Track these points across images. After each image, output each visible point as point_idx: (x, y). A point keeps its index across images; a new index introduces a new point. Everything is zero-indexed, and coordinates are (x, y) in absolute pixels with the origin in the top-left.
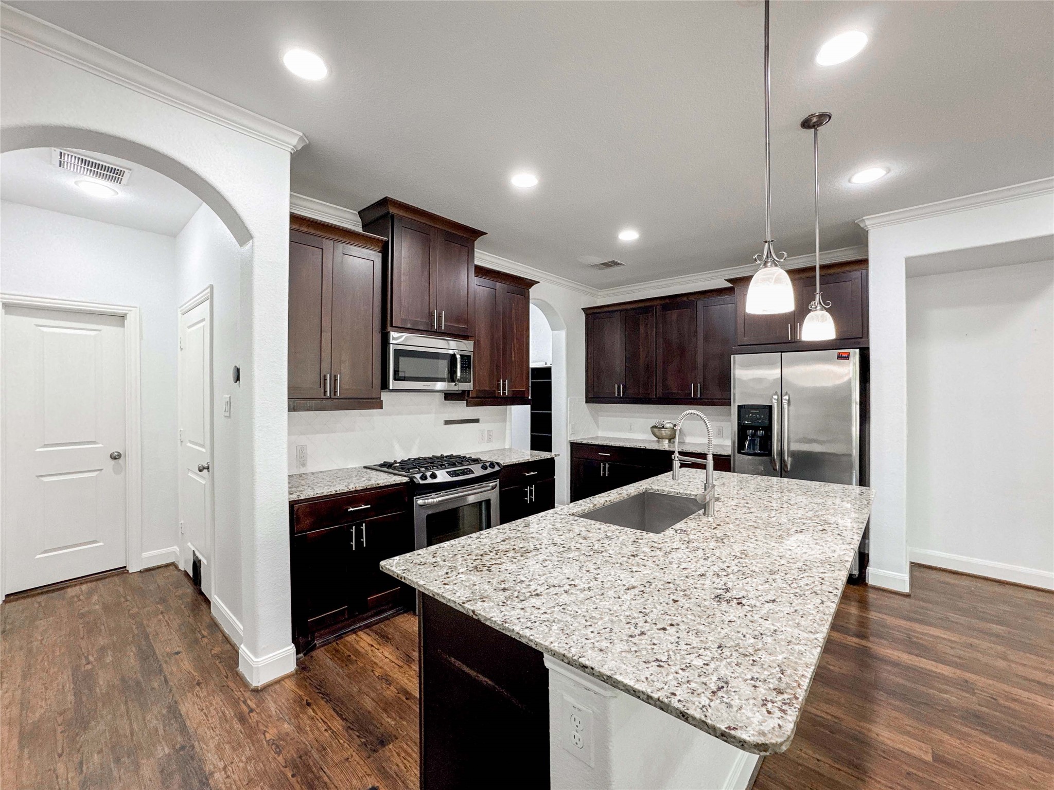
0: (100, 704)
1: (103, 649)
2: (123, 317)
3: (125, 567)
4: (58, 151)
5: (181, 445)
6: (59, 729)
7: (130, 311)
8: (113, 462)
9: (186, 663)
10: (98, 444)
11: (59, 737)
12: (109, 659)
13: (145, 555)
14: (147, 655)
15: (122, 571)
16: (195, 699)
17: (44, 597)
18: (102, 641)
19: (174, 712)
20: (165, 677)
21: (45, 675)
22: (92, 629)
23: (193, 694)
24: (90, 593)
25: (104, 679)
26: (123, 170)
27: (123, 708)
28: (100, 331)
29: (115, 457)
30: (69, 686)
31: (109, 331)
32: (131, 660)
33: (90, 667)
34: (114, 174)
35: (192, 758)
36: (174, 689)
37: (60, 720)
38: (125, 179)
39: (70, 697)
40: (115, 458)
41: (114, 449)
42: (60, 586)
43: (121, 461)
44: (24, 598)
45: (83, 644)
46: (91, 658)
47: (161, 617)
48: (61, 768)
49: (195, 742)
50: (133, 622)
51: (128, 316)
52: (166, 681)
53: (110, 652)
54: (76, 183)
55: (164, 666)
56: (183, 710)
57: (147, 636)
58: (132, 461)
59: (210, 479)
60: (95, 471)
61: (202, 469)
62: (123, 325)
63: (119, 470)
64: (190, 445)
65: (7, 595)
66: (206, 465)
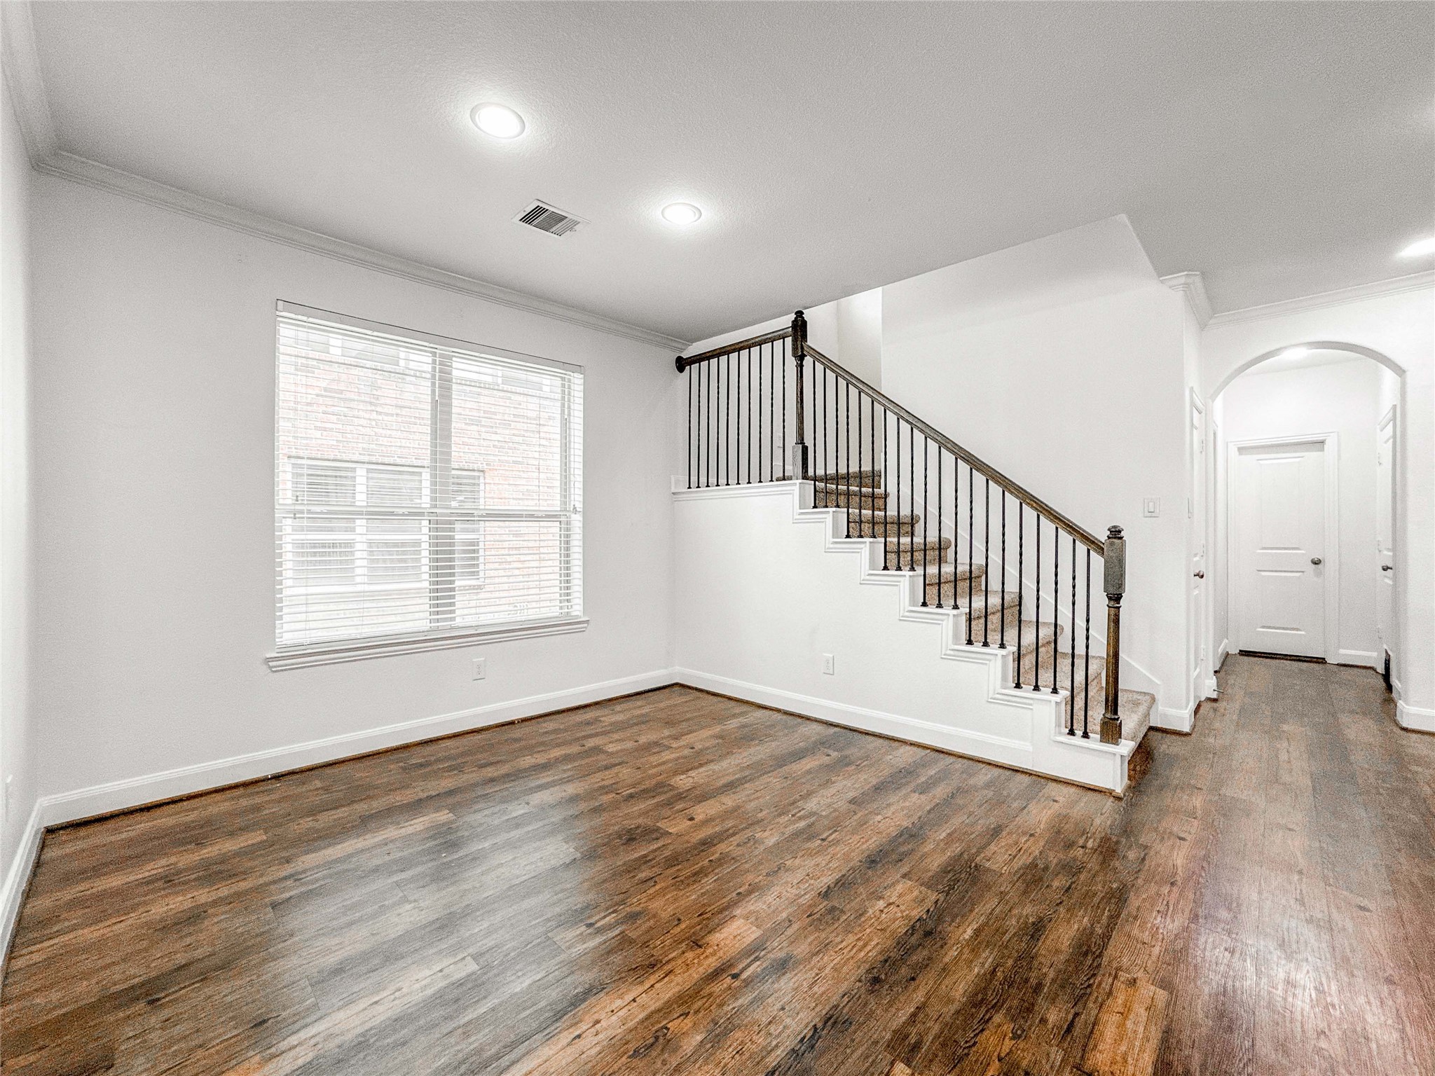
2: (1323, 442)
3: (1325, 659)
5: (1381, 554)
7: (1328, 437)
8: (1313, 566)
9: (1353, 704)
10: (1301, 550)
11: (1263, 698)
13: (1342, 651)
14: (1324, 694)
15: (1321, 661)
16: (1353, 717)
17: (1261, 658)
19: (1332, 714)
21: (1258, 680)
23: (1350, 714)
24: (1292, 664)
28: (1302, 459)
29: (1316, 562)
30: (1272, 688)
31: (1312, 456)
36: (1337, 709)
37: (1265, 695)
39: (1271, 691)
40: (1316, 564)
41: (1316, 556)
42: (1273, 656)
43: (1320, 566)
44: (1248, 656)
45: (1283, 679)
46: (1286, 685)
47: (1343, 685)
48: (1263, 705)
51: (1327, 441)
52: (1333, 705)
55: (1334, 700)
56: (1340, 717)
58: (1330, 566)
59: (1395, 579)
60: (1297, 572)
61: (1385, 569)
62: (1322, 450)
63: (1319, 574)
64: (1385, 552)
65: (1240, 651)
66: (1390, 566)
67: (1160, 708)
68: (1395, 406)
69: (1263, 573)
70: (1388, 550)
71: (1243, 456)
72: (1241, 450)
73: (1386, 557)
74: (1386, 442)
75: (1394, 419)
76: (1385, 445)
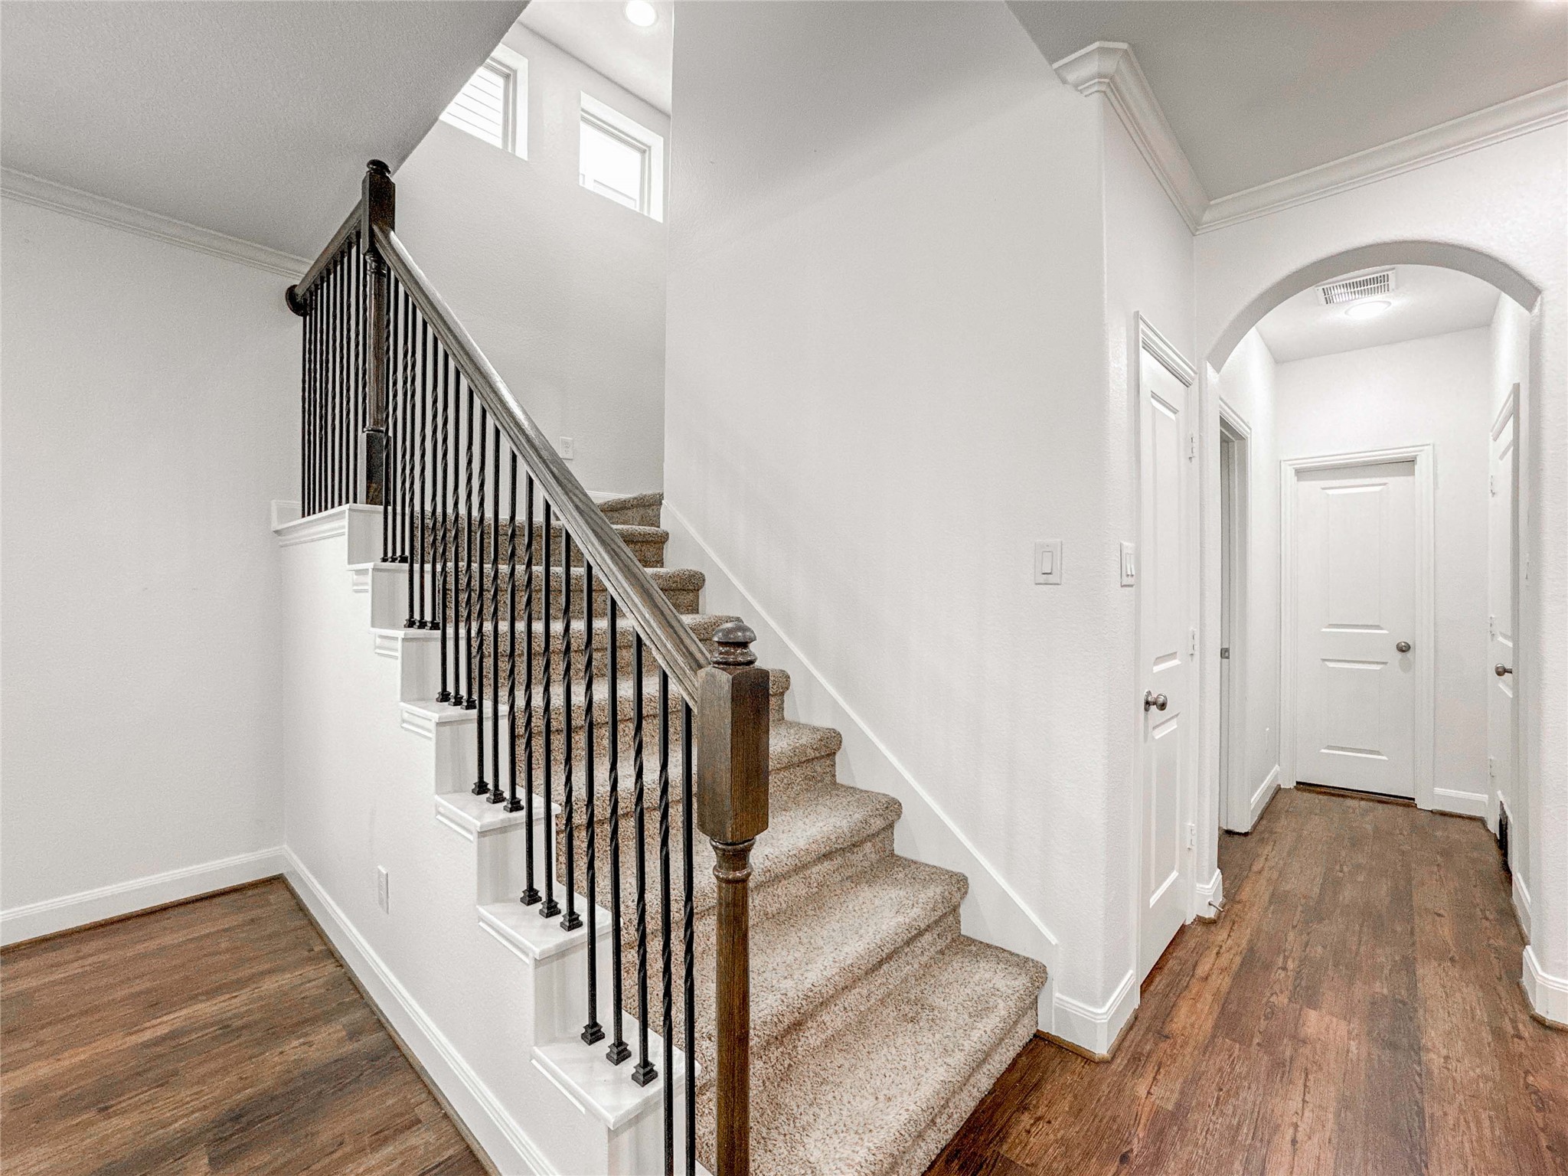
0: (1338, 911)
1: (1359, 867)
2: (1412, 461)
3: (1414, 799)
4: (1321, 288)
5: (1492, 640)
6: (1300, 908)
7: (1421, 451)
8: (1399, 655)
9: (1446, 930)
10: (1382, 629)
11: (1298, 913)
12: (1361, 878)
13: (1438, 790)
14: (1402, 897)
15: (1408, 803)
16: (1440, 970)
17: (1326, 797)
18: (1361, 859)
19: (1408, 965)
20: (1412, 928)
21: (1304, 859)
22: (1356, 843)
23: (1440, 965)
24: (1366, 812)
25: (1348, 894)
26: (1385, 273)
27: (1357, 928)
28: (1385, 484)
29: (1404, 649)
30: (1319, 881)
31: (1396, 483)
32: (1383, 890)
33: (1341, 875)
34: (1379, 283)
35: (1411, 1019)
36: (1418, 945)
37: (1303, 901)
38: (1392, 283)
39: (1317, 890)
40: (1403, 651)
41: (1403, 639)
42: (1342, 792)
43: (1409, 654)
44: (1310, 791)
45: (1343, 853)
46: (1345, 869)
47: (1435, 869)
48: (1291, 936)
49: (1421, 1008)
50: (1400, 858)
51: (1418, 459)
52: (1412, 933)
53: (1364, 873)
54: (1346, 313)
55: (1417, 917)
56: (1420, 972)
57: (1409, 881)
58: (1423, 657)
59: (1515, 688)
60: (1378, 663)
61: (1501, 672)
62: (1412, 473)
63: (1407, 667)
64: (1501, 639)
65: (1298, 783)
66: (1508, 667)
67: (1057, 995)
68: (1516, 388)
69: (1331, 665)
70: (1505, 636)
71: (1303, 483)
72: (1301, 473)
73: (1501, 650)
74: (1501, 458)
75: (1515, 412)
76: (1500, 462)
